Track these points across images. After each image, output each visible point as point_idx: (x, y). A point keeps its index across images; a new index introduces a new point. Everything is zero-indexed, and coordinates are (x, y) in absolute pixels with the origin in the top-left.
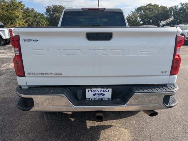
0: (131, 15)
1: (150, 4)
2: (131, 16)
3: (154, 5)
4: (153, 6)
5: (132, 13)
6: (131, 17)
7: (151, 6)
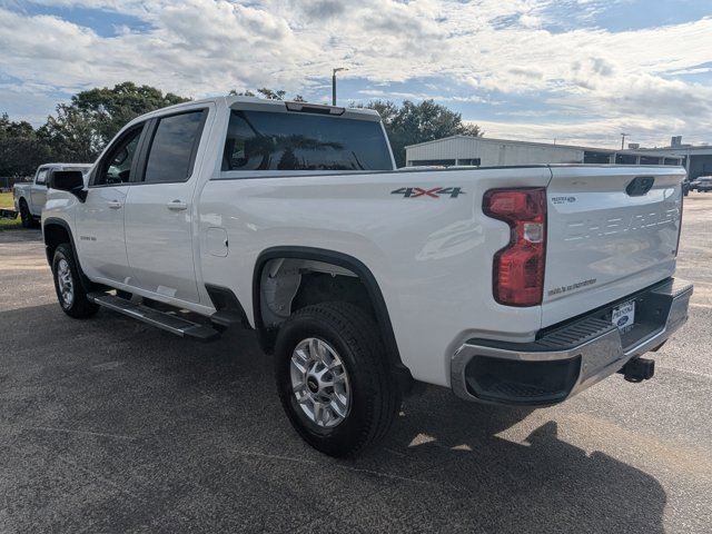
0: (60, 119)
1: (129, 86)
2: (60, 123)
3: (145, 88)
4: (141, 91)
5: (62, 111)
6: (63, 127)
7: (133, 90)
